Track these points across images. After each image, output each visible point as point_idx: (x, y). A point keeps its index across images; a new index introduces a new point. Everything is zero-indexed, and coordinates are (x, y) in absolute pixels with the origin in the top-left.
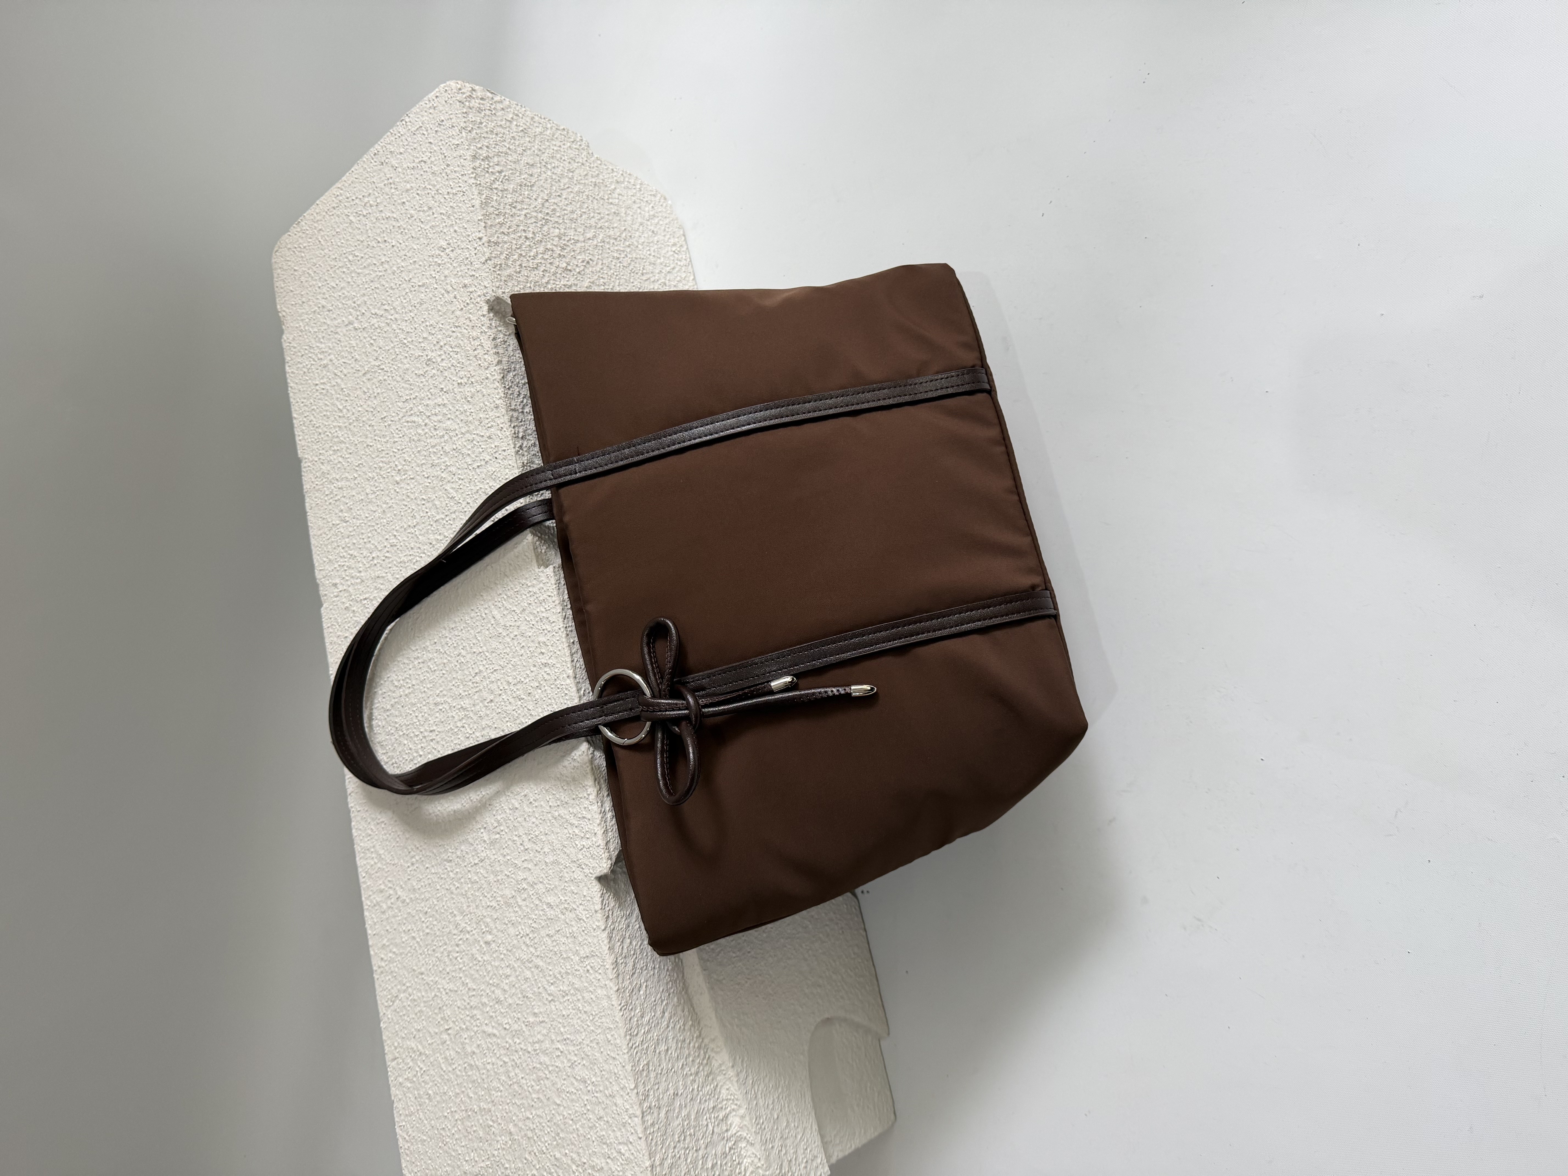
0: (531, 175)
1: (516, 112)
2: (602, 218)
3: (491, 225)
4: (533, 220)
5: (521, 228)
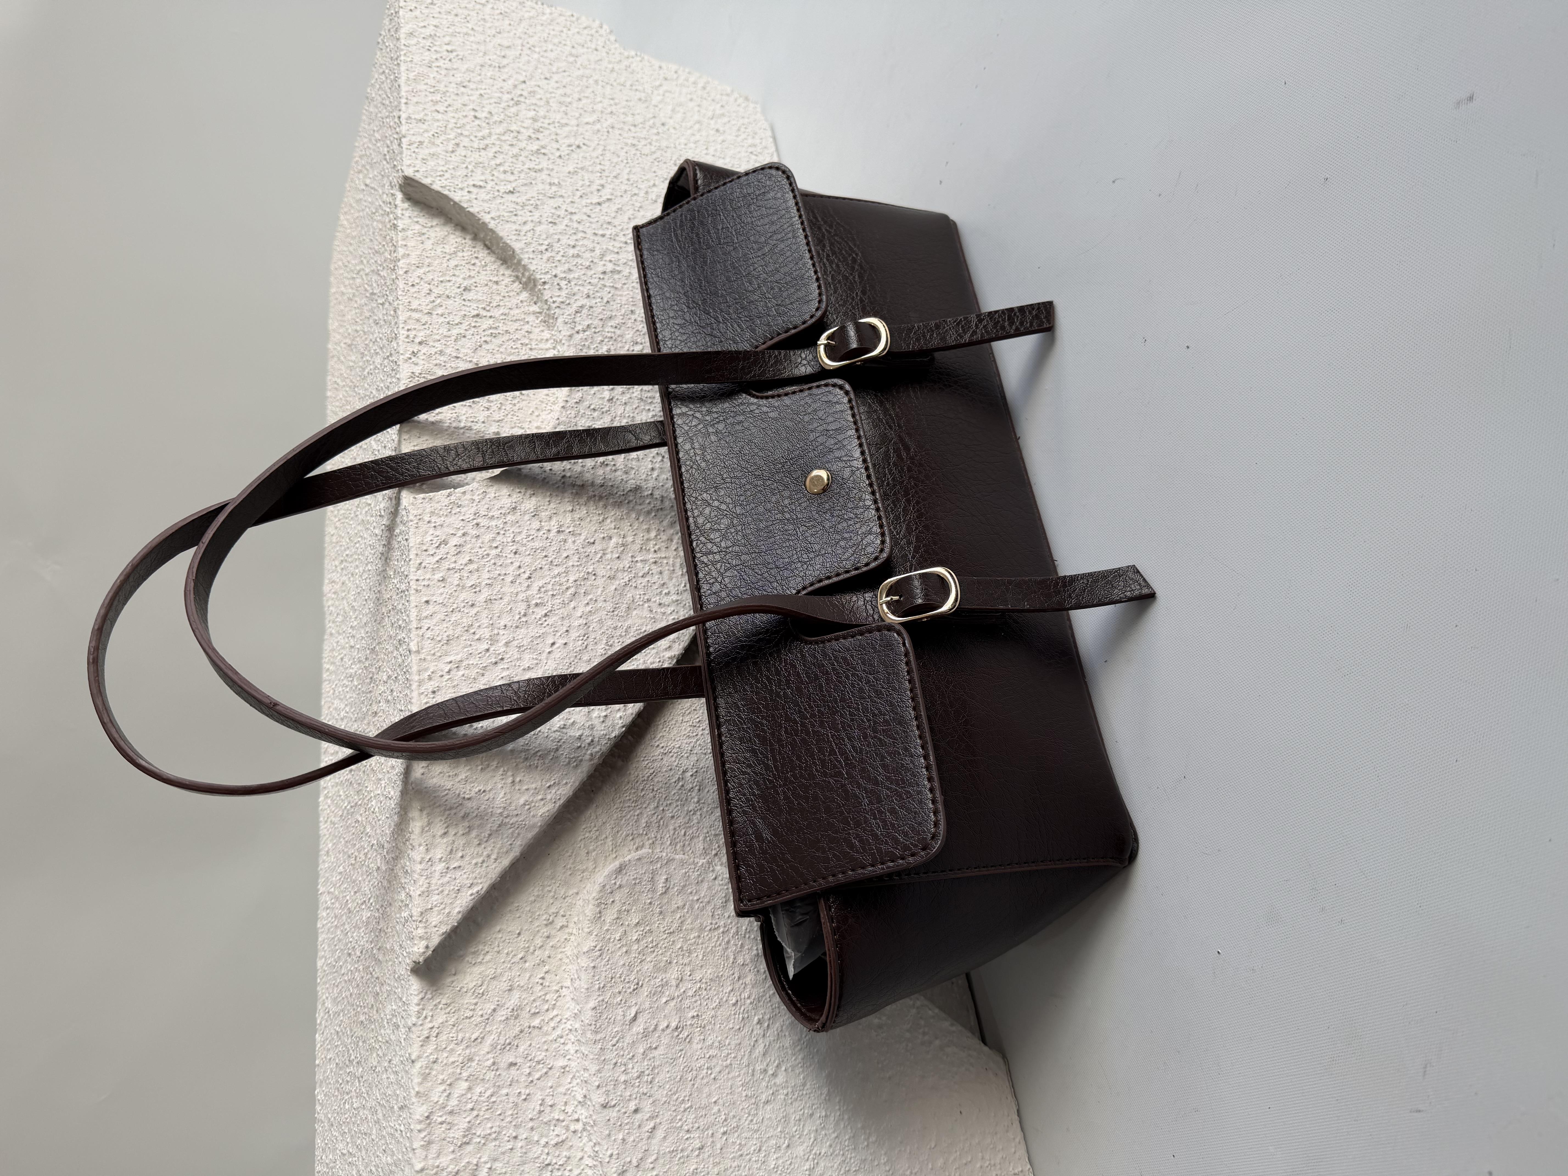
3: (418, 103)
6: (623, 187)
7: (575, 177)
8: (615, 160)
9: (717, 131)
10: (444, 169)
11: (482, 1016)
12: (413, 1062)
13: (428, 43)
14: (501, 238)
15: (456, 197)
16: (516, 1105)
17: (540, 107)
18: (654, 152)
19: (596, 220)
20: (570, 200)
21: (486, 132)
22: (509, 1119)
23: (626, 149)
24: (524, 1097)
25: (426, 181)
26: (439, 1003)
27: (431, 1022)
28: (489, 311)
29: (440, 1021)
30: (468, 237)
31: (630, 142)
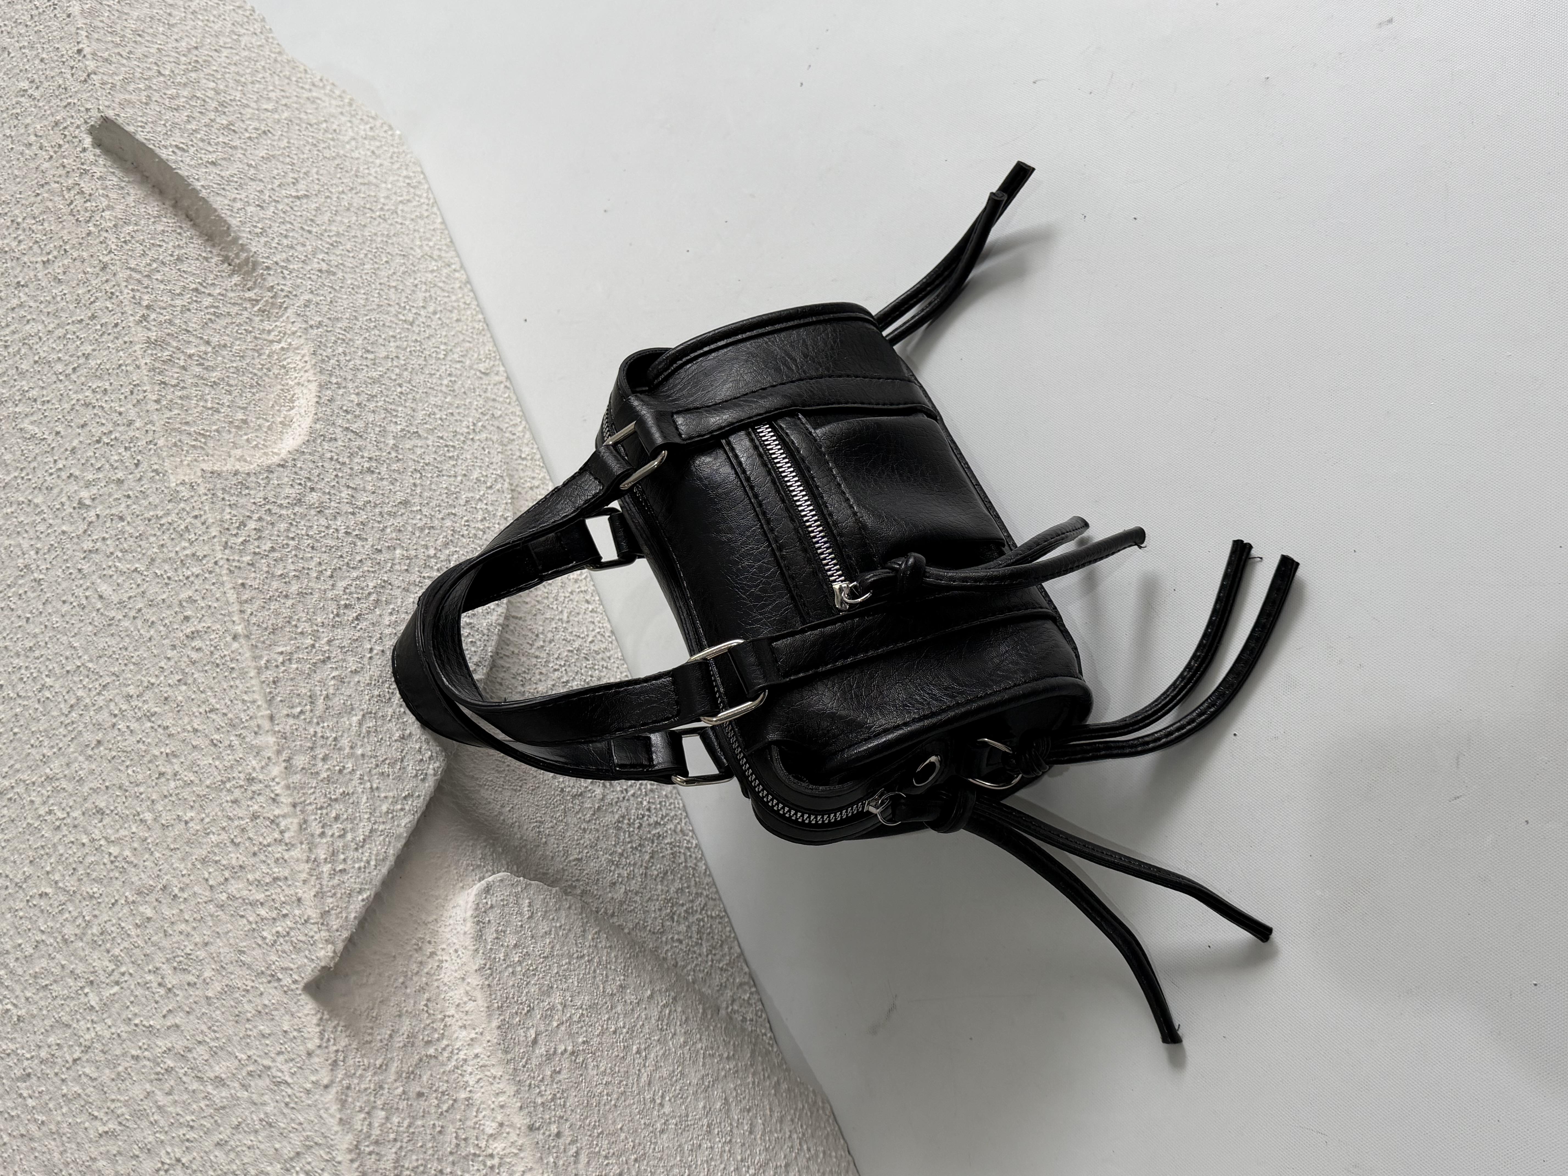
6: (317, 187)
7: (269, 164)
8: (302, 156)
9: (373, 152)
10: (143, 120)
11: (381, 1041)
12: (326, 1087)
14: (215, 210)
15: (162, 153)
16: (434, 1137)
17: (218, 79)
18: (334, 158)
19: (299, 213)
20: (270, 186)
21: (173, 91)
22: (430, 1152)
23: (308, 148)
24: (438, 1129)
25: (130, 128)
26: (338, 1024)
27: (334, 1044)
28: (205, 287)
29: (343, 1044)
30: (167, 203)
31: (310, 141)
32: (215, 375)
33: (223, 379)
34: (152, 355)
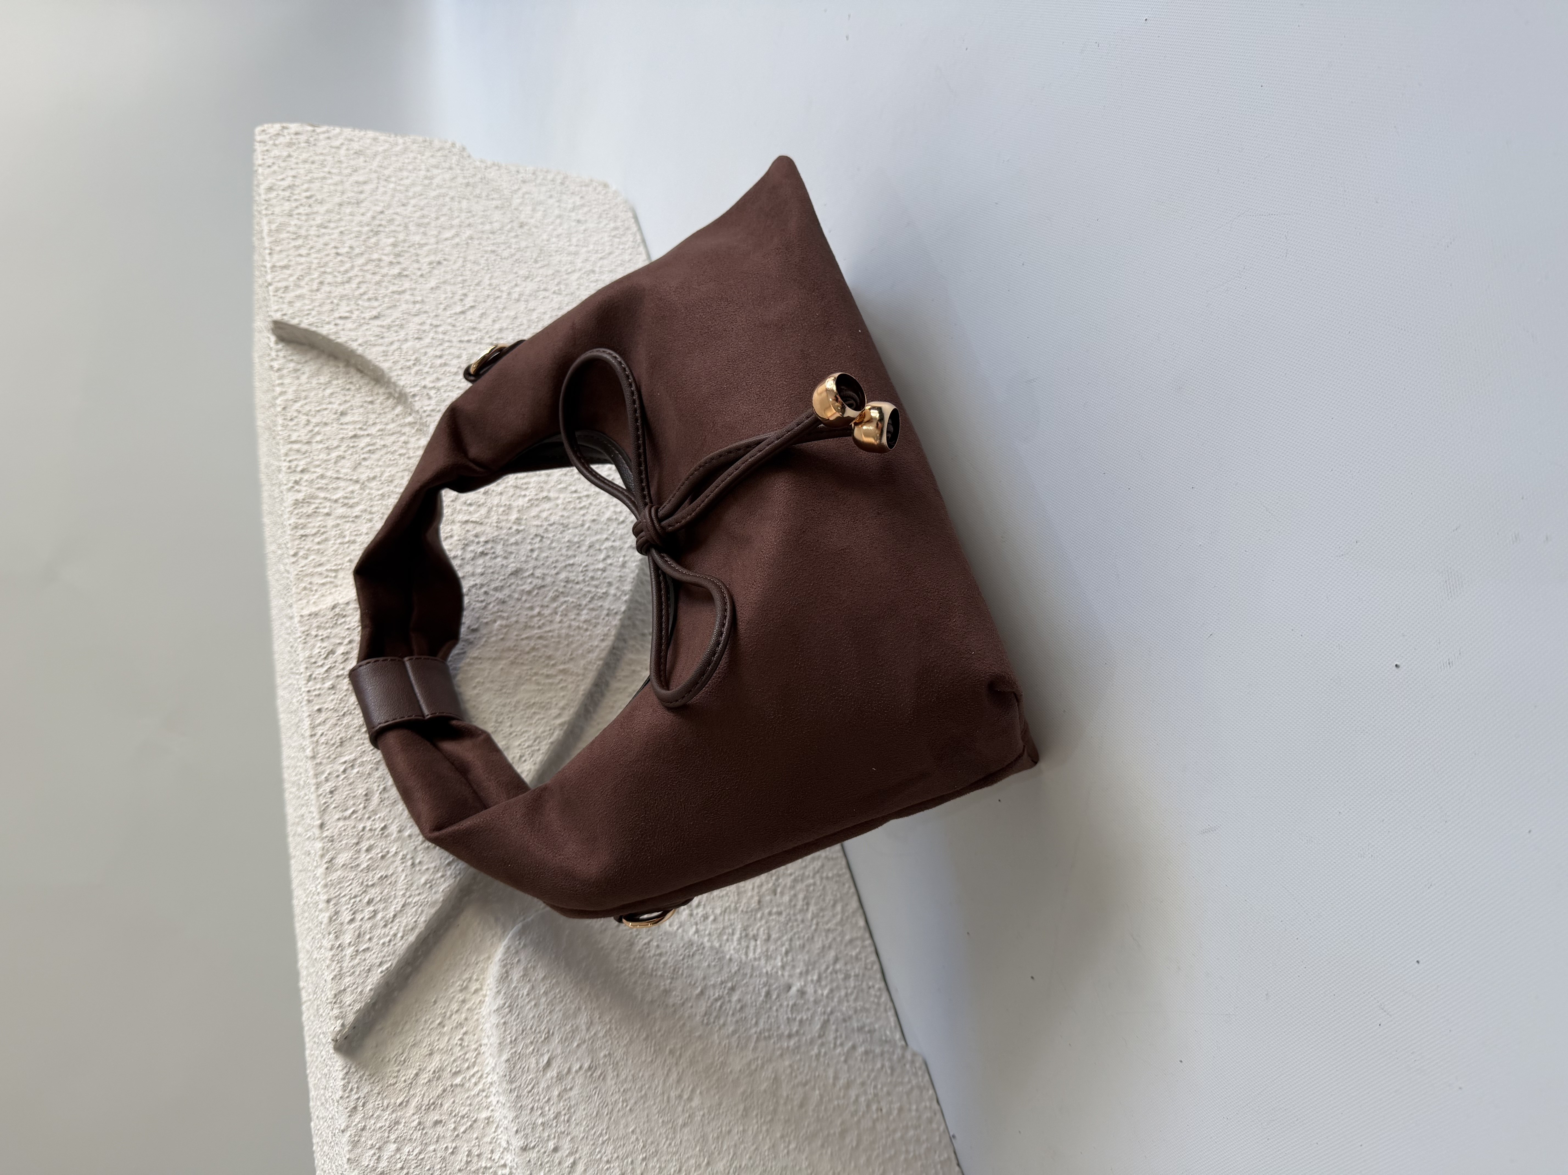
0: (361, 192)
1: (349, 137)
2: (473, 216)
3: (281, 251)
4: (353, 235)
5: (333, 244)
6: (486, 293)
7: (438, 292)
8: (476, 268)
10: (310, 307)
11: (405, 1081)
12: (343, 1131)
13: (287, 194)
14: (370, 361)
15: (324, 331)
16: (444, 1159)
17: (399, 232)
19: (460, 328)
20: (434, 314)
21: (348, 265)
23: (486, 256)
24: (450, 1151)
25: (294, 322)
26: (364, 1074)
27: (356, 1093)
28: (365, 430)
29: (366, 1091)
30: (341, 365)
31: (489, 249)
32: (357, 511)
33: (365, 510)
34: (297, 514)
